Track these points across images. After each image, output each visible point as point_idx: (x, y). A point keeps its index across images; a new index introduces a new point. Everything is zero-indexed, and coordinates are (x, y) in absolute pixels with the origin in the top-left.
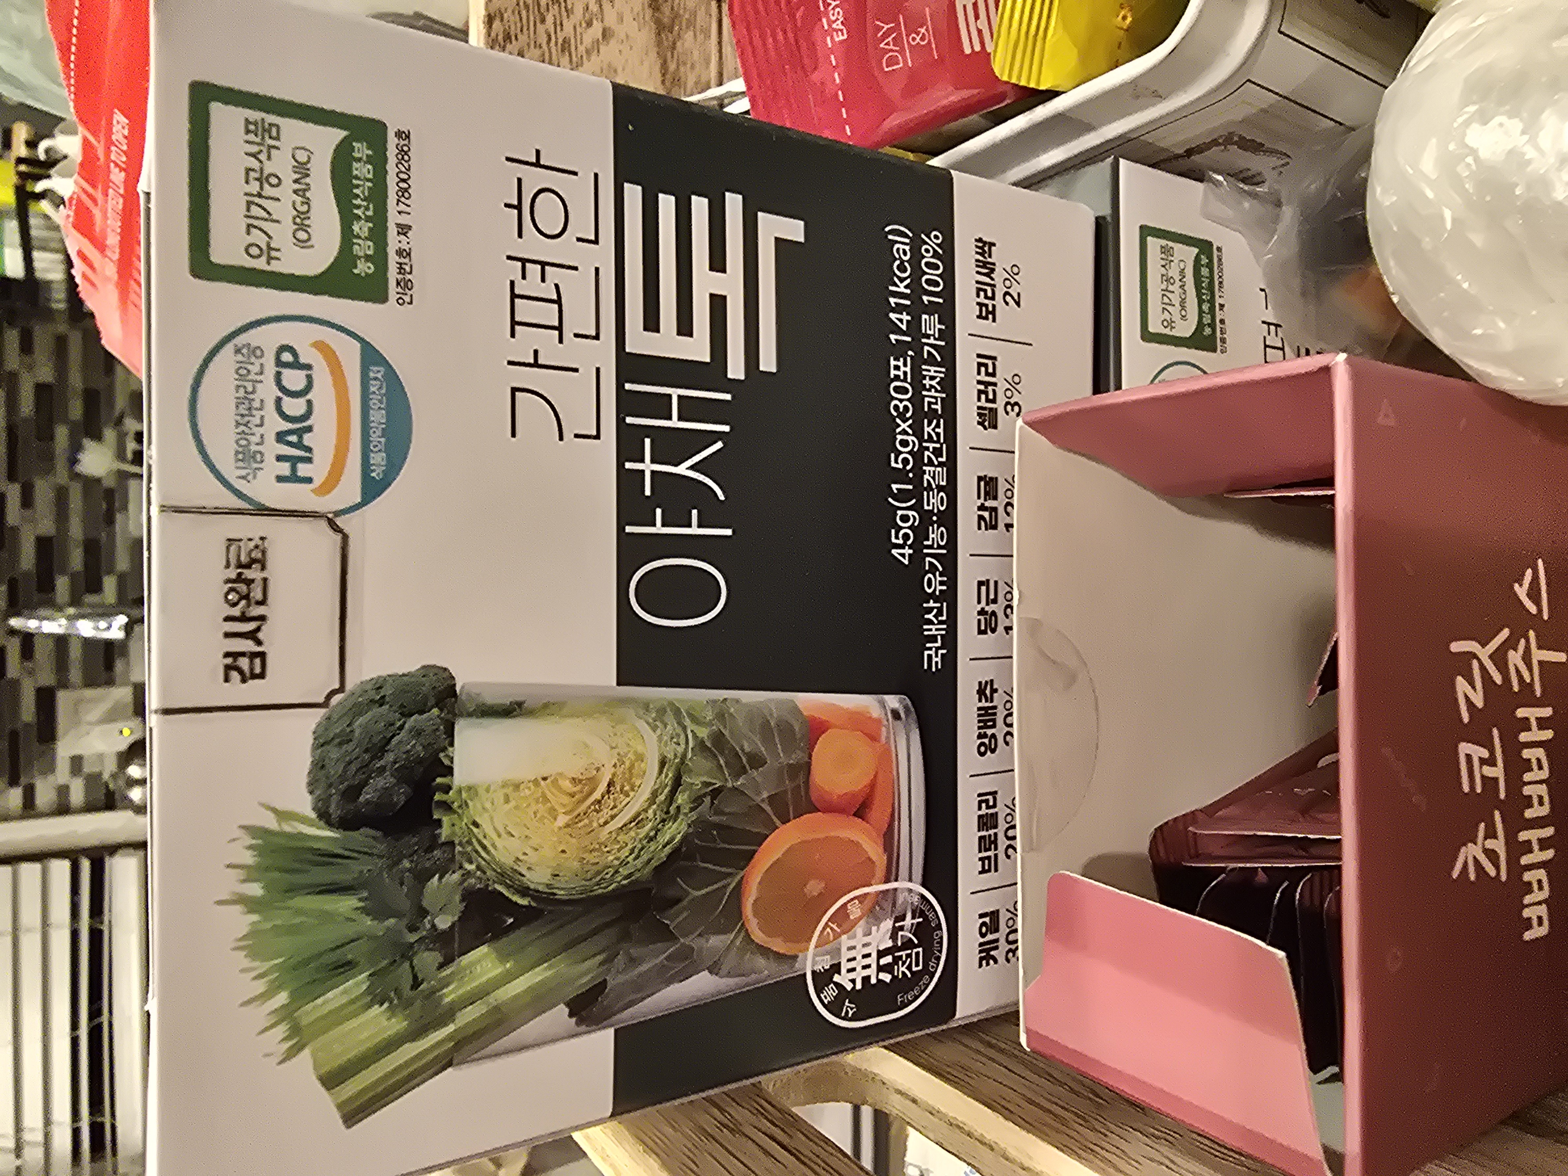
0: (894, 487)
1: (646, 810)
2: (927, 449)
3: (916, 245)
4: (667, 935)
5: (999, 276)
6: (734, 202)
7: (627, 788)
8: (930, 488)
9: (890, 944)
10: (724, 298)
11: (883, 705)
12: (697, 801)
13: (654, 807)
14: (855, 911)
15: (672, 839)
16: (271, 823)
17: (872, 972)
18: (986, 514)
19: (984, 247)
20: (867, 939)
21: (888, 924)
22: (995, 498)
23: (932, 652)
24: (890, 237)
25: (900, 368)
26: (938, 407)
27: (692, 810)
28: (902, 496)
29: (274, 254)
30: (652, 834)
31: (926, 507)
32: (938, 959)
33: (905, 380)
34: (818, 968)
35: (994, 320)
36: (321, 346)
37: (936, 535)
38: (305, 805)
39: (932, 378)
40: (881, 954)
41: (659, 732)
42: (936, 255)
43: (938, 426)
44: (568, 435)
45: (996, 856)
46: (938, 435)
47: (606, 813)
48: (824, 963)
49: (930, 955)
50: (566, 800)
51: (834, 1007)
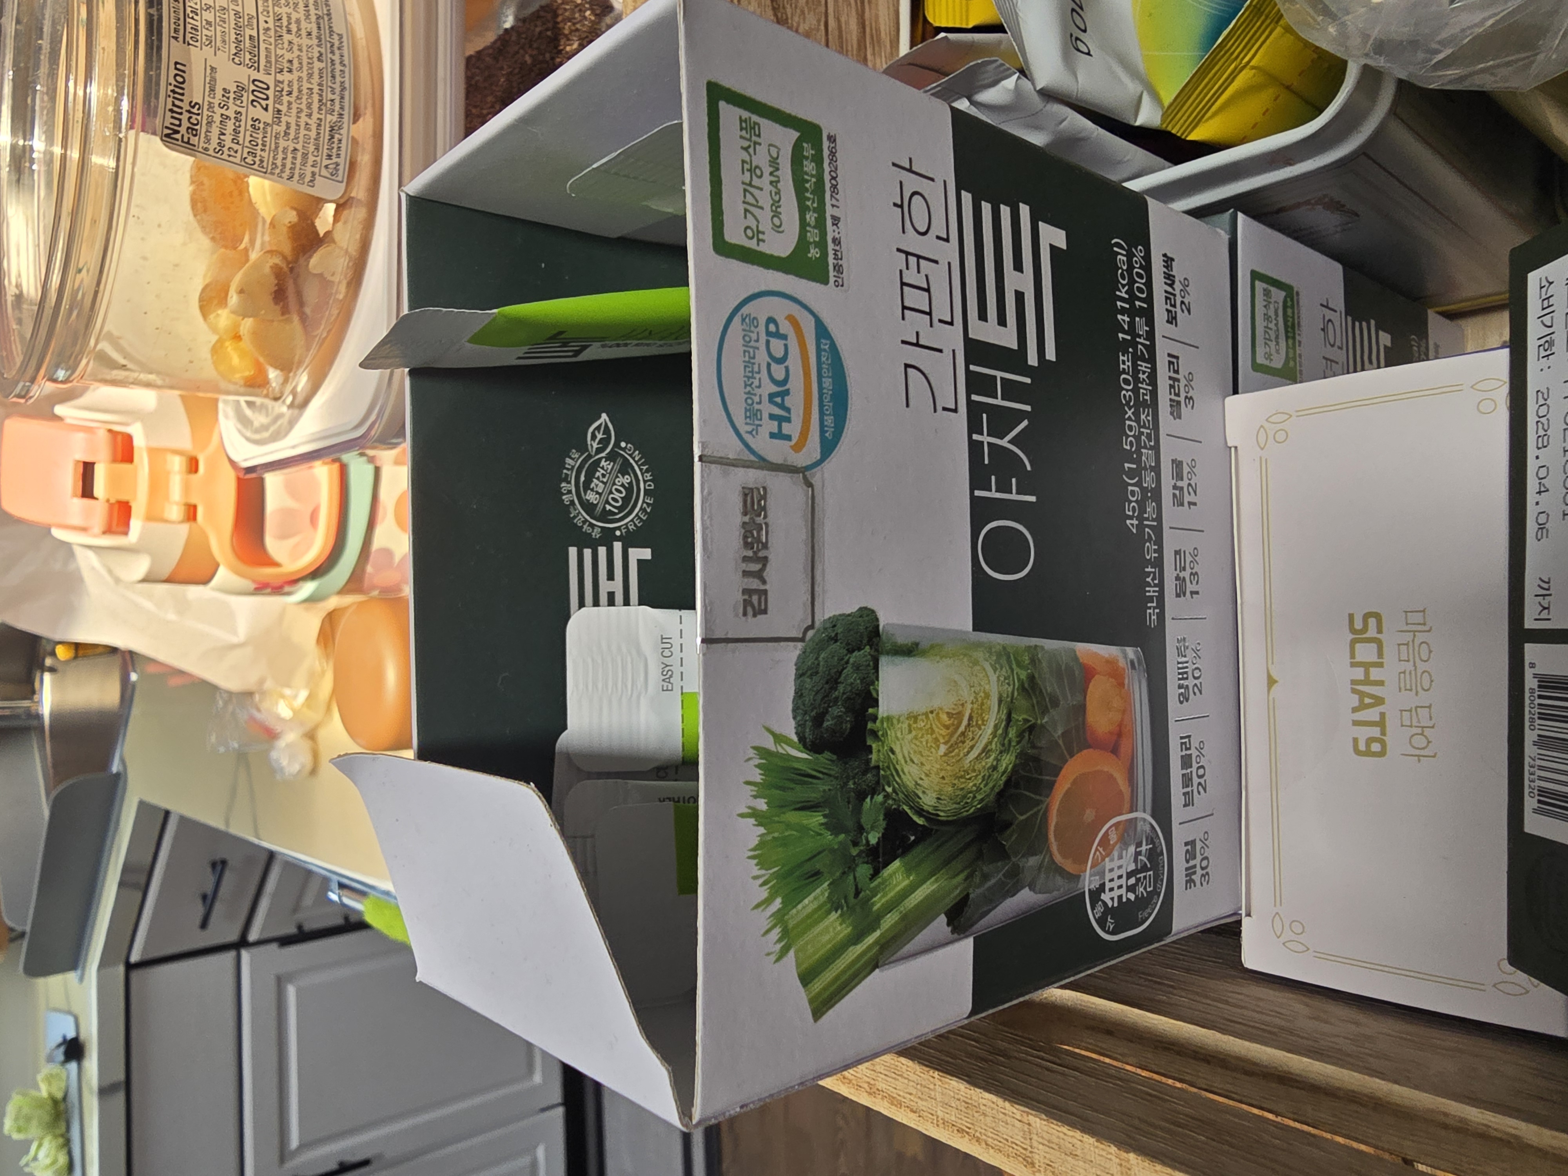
0: (1126, 465)
1: (990, 743)
2: (1143, 433)
3: (1130, 256)
4: (1002, 854)
5: (1178, 286)
6: (1024, 210)
7: (980, 722)
8: (1145, 469)
9: (1132, 867)
10: (1023, 293)
11: (1125, 656)
12: (1020, 735)
13: (996, 739)
14: (1113, 837)
15: (1006, 768)
16: (769, 743)
17: (1123, 891)
18: (1177, 492)
19: (1168, 261)
20: (1121, 862)
21: (1132, 849)
22: (1182, 479)
23: (1151, 611)
24: (1115, 249)
25: (1125, 362)
26: (1148, 398)
27: (1018, 743)
28: (1131, 474)
29: (761, 236)
30: (995, 763)
31: (1145, 485)
32: (1162, 880)
33: (1128, 374)
34: (1092, 887)
35: (1176, 325)
36: (791, 319)
37: (1150, 507)
38: (790, 730)
39: (1144, 372)
40: (1129, 875)
41: (997, 673)
42: (1141, 267)
43: (1148, 415)
44: (939, 408)
45: (1192, 791)
46: (1149, 421)
47: (969, 743)
48: (1095, 885)
49: (1157, 878)
50: (944, 732)
51: (1102, 922)
